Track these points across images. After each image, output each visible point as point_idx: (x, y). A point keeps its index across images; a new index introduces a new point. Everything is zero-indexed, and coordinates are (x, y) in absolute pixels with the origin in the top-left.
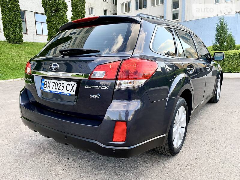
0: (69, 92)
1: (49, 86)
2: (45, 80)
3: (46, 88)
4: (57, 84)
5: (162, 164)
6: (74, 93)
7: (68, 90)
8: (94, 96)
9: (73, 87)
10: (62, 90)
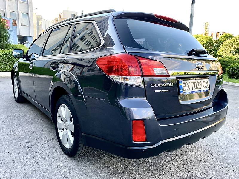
3: (185, 90)
4: (195, 83)
7: (205, 87)
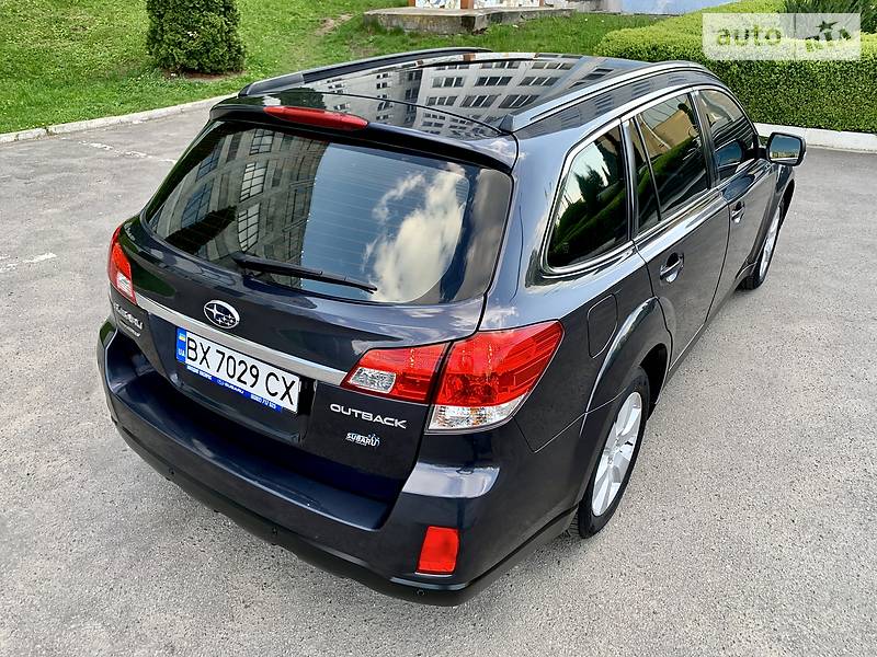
0: (276, 400)
1: (204, 358)
2: (189, 335)
3: (194, 360)
4: (231, 361)
5: (555, 563)
6: (294, 408)
7: (272, 393)
8: (359, 438)
9: (288, 388)
10: (252, 386)
